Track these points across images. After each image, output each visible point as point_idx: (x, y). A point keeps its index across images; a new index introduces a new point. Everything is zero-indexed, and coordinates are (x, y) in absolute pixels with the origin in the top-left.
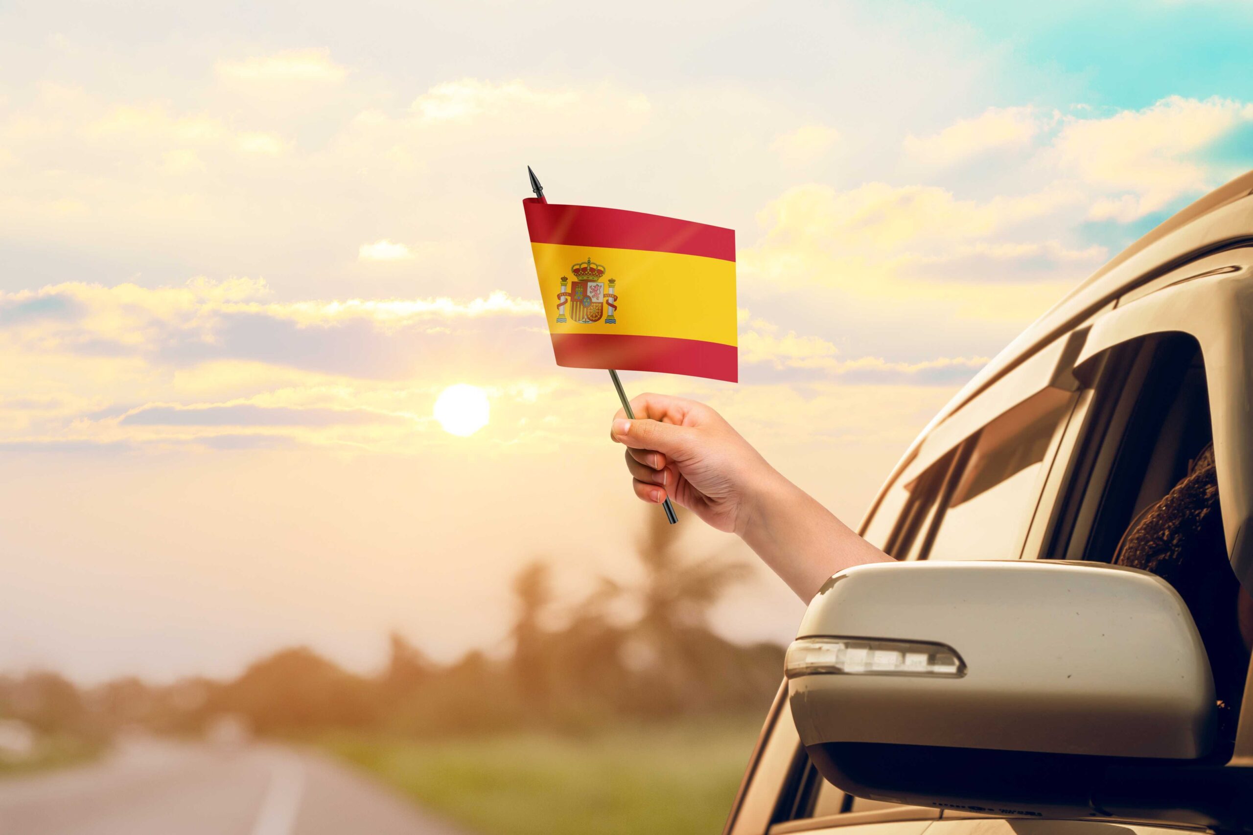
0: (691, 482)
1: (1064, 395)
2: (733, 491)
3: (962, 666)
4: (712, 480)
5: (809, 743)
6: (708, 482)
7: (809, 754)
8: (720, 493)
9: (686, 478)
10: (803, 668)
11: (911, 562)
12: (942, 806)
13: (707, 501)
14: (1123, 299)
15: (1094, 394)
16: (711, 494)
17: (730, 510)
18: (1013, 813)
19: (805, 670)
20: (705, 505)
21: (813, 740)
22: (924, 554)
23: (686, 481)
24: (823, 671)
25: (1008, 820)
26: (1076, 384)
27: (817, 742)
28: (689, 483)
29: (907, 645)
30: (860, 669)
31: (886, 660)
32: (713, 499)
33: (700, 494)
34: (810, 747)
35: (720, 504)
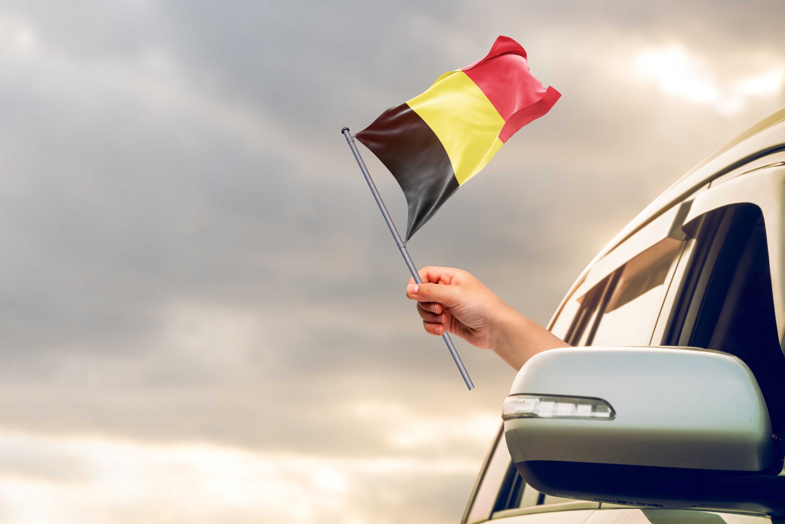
0: (459, 319)
1: (676, 243)
2: (486, 323)
3: (613, 413)
4: (472, 317)
5: (517, 461)
6: (471, 318)
7: (517, 468)
8: (478, 325)
9: (456, 318)
10: (513, 414)
11: (581, 347)
12: (601, 500)
13: (470, 331)
14: (714, 182)
15: (696, 242)
16: (471, 326)
17: (485, 335)
18: (645, 505)
19: (514, 415)
20: (469, 333)
21: (520, 459)
22: (589, 343)
23: (456, 319)
24: (526, 416)
25: (642, 509)
26: (684, 235)
27: (522, 460)
28: (458, 321)
29: (578, 400)
30: (550, 415)
31: (566, 409)
32: (475, 329)
33: (466, 327)
34: (517, 463)
35: (479, 332)
